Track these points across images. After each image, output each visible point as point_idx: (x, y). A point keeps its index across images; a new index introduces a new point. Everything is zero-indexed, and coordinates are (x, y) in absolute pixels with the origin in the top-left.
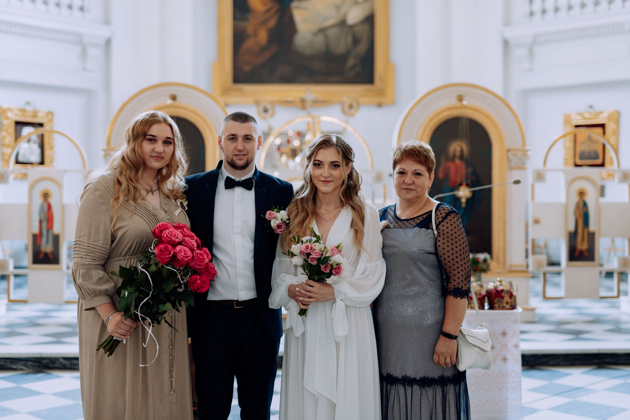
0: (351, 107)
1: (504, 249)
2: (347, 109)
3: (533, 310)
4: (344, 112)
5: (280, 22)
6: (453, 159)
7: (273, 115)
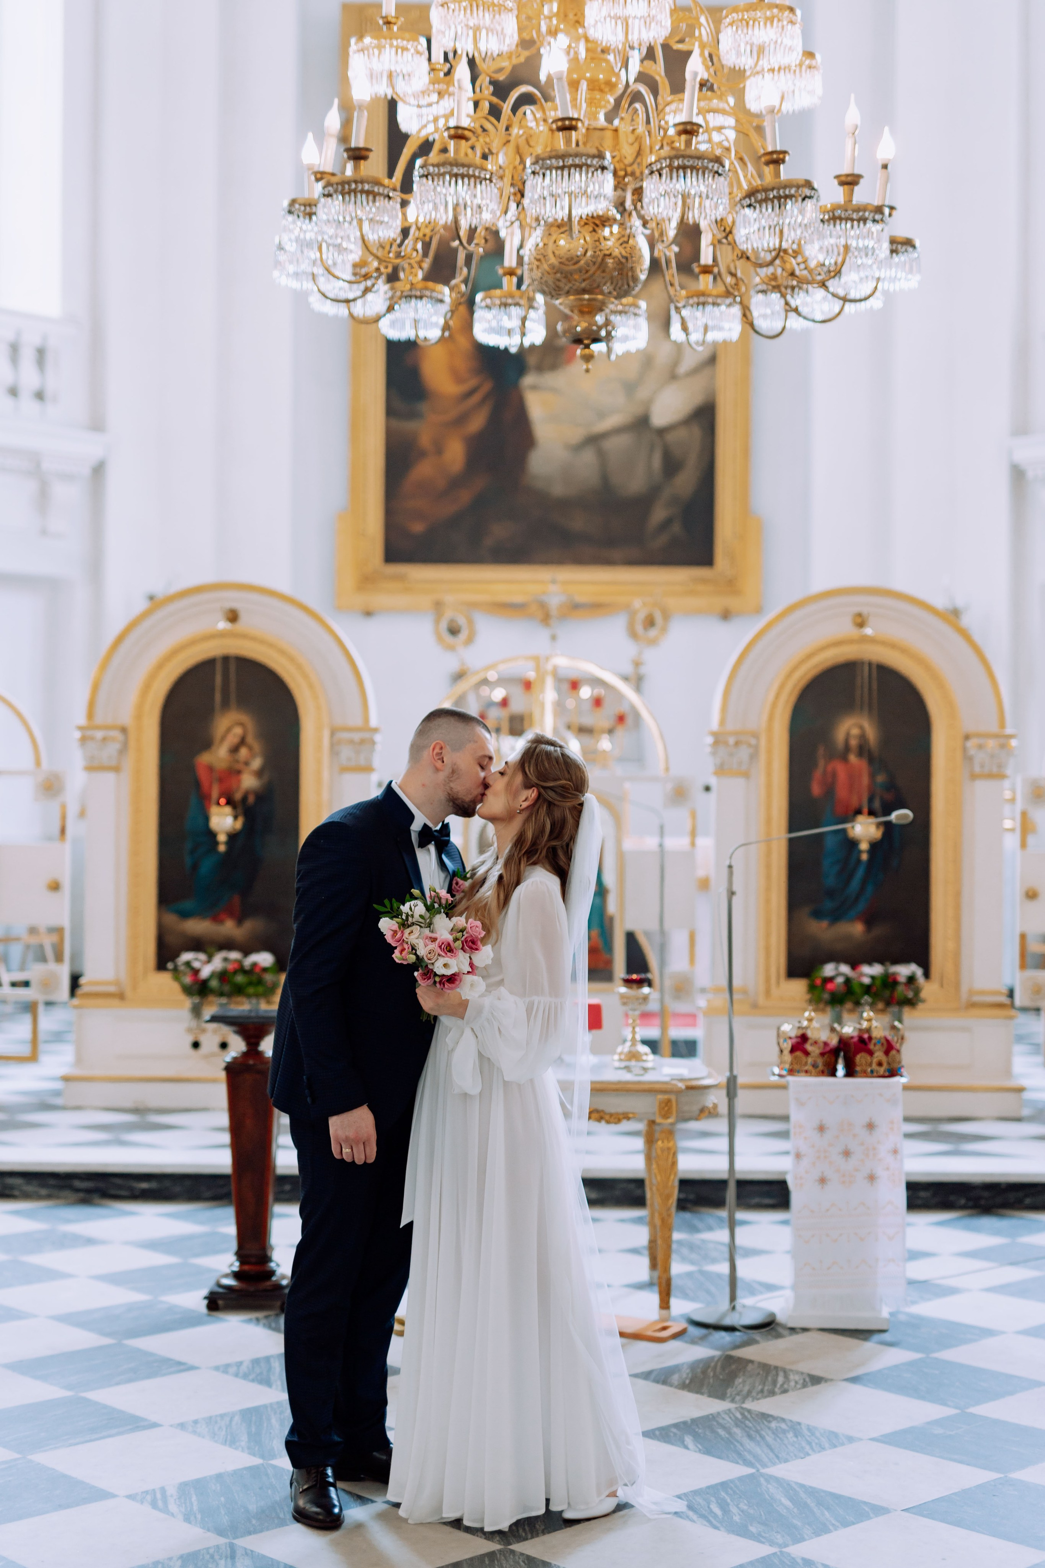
0: (650, 622)
1: (957, 955)
2: (639, 628)
3: (1020, 1090)
4: (633, 634)
5: (495, 420)
6: (844, 757)
7: (470, 640)
